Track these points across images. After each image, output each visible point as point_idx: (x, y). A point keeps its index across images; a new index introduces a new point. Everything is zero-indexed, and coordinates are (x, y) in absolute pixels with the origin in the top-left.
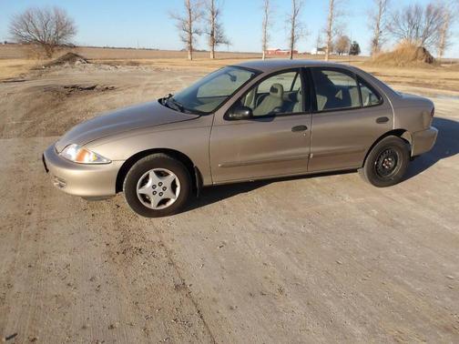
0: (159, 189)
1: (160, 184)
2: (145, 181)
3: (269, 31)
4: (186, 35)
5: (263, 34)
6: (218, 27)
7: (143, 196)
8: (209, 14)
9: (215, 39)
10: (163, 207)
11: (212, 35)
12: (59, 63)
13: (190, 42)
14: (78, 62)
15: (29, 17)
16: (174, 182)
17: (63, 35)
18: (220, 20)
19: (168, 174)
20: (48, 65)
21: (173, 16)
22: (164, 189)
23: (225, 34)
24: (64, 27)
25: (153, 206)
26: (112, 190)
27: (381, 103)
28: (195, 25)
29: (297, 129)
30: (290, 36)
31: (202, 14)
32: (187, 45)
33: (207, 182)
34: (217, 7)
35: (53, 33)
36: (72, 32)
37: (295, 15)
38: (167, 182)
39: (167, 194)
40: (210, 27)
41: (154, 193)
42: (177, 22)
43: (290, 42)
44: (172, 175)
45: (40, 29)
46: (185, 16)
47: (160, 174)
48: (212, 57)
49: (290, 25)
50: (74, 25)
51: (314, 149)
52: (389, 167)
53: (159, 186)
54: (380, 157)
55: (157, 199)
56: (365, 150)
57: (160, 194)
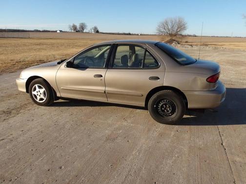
10: (41, 102)
16: (45, 92)
17: (180, 30)
19: (43, 88)
25: (38, 100)
26: (25, 90)
27: (158, 67)
33: (58, 95)
38: (42, 91)
39: (42, 96)
41: (38, 95)
47: (39, 87)
51: (108, 89)
52: (168, 111)
53: (39, 92)
54: (159, 103)
55: (38, 98)
56: (142, 96)
57: (40, 96)
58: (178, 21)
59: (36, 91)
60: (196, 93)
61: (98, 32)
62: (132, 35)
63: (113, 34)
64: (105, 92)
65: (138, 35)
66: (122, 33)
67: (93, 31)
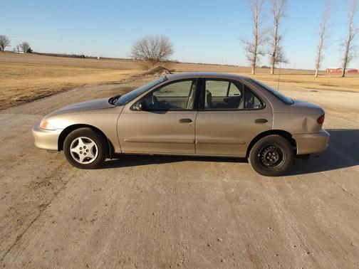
0: (84, 151)
1: (85, 147)
2: (76, 144)
3: (323, 53)
4: (252, 56)
5: (318, 55)
6: (279, 49)
7: (75, 154)
8: (273, 39)
9: (276, 58)
10: (87, 163)
11: (274, 55)
12: (151, 73)
13: (255, 61)
14: (164, 73)
15: (145, 43)
16: (94, 147)
17: (164, 54)
18: (281, 44)
19: (91, 142)
20: (144, 75)
21: (243, 41)
22: (87, 151)
23: (284, 55)
24: (166, 49)
25: (81, 161)
26: (56, 147)
27: (263, 107)
28: (260, 48)
29: (183, 121)
30: (344, 57)
31: (267, 39)
32: (252, 62)
33: (117, 150)
34: (280, 34)
35: (158, 53)
36: (170, 52)
37: (350, 40)
38: (89, 146)
39: (89, 154)
40: (272, 50)
41: (81, 153)
42: (246, 45)
43: (343, 62)
44: (93, 143)
45: (150, 50)
46: (253, 41)
47: (85, 141)
48: (272, 72)
49: (345, 48)
50: (171, 48)
51: (199, 138)
52: (273, 160)
53: (84, 149)
54: (263, 151)
55: (82, 157)
56: (245, 143)
57: (85, 154)
58: (160, 41)
59: (78, 147)
60: (306, 136)
61: (29, 51)
62: (87, 58)
63: (56, 55)
64: (194, 142)
65: (96, 58)
66: (71, 54)
67: (21, 49)
